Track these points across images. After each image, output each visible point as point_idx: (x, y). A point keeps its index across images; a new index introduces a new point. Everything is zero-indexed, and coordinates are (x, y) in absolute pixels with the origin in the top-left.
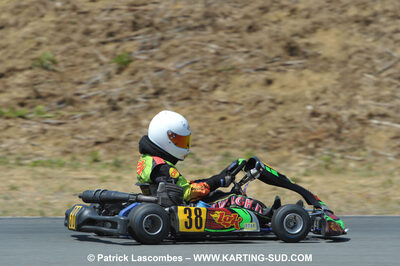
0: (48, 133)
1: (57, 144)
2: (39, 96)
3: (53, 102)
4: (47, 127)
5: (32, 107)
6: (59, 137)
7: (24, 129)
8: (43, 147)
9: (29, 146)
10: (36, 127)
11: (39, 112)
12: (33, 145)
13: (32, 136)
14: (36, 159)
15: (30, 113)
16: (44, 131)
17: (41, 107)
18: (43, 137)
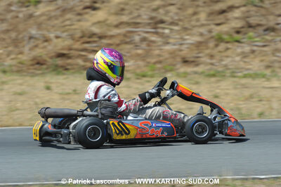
0: (256, 53)
1: (262, 61)
2: (250, 26)
3: (260, 30)
4: (255, 48)
5: (245, 34)
6: (264, 56)
7: (239, 50)
8: (252, 63)
9: (241, 63)
10: (247, 49)
11: (250, 38)
12: (245, 62)
13: (244, 55)
14: (246, 72)
15: (244, 38)
16: (253, 52)
17: (251, 34)
18: (252, 56)
